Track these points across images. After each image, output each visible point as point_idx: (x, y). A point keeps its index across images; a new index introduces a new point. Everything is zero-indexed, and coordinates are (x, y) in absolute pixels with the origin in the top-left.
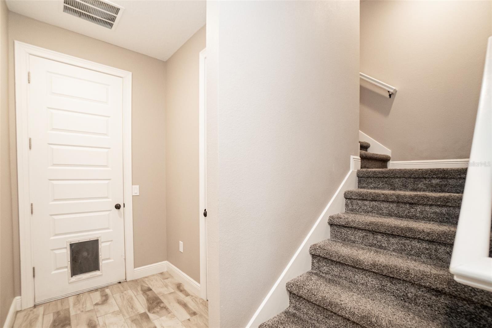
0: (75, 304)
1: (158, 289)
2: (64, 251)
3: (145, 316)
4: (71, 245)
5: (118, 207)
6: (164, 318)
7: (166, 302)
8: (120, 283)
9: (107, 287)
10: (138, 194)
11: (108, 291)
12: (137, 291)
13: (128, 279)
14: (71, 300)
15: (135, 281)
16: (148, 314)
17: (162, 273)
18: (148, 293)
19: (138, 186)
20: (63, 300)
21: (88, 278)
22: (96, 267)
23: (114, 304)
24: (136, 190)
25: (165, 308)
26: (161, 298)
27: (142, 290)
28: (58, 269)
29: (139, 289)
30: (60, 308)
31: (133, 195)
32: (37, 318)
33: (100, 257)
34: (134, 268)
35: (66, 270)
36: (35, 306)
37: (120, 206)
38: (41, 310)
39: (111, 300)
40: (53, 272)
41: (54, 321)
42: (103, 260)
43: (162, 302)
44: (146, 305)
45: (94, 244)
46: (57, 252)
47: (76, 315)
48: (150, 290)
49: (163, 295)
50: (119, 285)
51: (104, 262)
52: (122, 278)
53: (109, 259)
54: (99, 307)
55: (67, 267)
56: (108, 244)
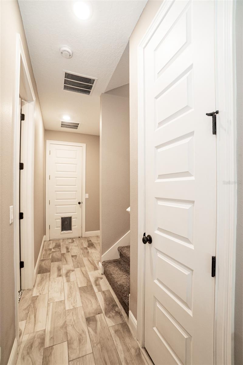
0: (62, 242)
1: (94, 241)
2: (59, 220)
3: (86, 248)
4: (62, 218)
5: (79, 203)
6: (93, 250)
7: (95, 245)
8: (79, 237)
9: (74, 238)
10: (88, 198)
11: (74, 239)
12: (85, 240)
13: (83, 236)
14: (61, 240)
15: (85, 238)
16: (88, 248)
17: (98, 236)
18: (89, 242)
19: (88, 194)
20: (59, 240)
21: (67, 233)
22: (70, 229)
23: (75, 244)
24: (87, 196)
25: (95, 247)
26: (94, 244)
27: (87, 241)
28: (57, 227)
29: (86, 240)
30: (57, 242)
31: (86, 198)
32: (50, 244)
33: (72, 224)
34: (86, 231)
35: (60, 228)
36: (50, 240)
37: (80, 203)
38: (51, 242)
39: (75, 242)
40: (56, 228)
41: (56, 245)
42: (73, 226)
43: (94, 245)
44: (87, 245)
45: (70, 219)
46: (57, 220)
47: (62, 245)
48: (90, 241)
49: (96, 243)
50: (79, 238)
51: (73, 227)
52: (80, 235)
53: (75, 226)
54: (70, 244)
55: (60, 227)
56: (75, 219)
